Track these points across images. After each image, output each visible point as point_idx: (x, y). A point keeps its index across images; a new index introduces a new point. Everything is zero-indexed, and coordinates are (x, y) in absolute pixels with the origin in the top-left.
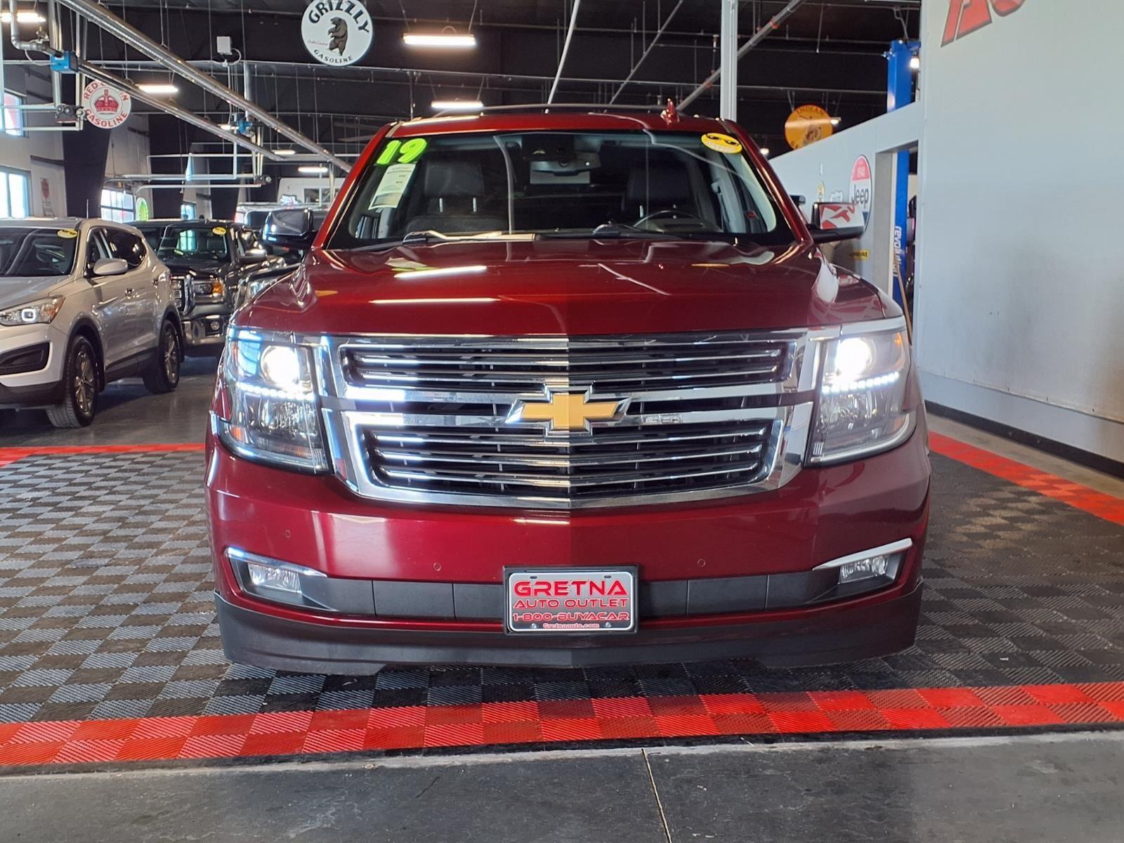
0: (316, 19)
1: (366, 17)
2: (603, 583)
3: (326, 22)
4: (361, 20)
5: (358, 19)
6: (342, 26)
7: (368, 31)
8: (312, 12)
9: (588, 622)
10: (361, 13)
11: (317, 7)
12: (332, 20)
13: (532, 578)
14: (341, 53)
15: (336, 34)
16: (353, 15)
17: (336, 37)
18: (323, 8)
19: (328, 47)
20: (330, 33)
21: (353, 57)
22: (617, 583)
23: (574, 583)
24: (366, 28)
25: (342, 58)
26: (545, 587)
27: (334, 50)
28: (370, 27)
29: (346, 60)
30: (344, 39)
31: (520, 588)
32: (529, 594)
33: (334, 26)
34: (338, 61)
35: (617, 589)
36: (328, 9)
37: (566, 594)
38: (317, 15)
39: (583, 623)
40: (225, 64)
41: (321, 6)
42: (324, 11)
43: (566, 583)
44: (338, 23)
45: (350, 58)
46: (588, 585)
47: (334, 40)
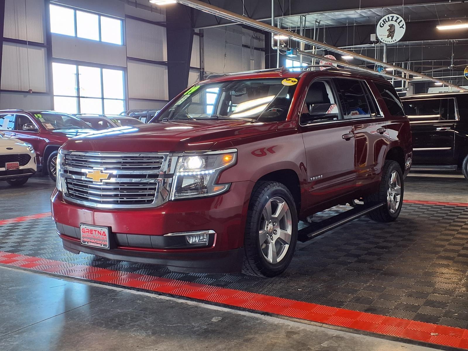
0: (383, 26)
1: (403, 22)
2: (101, 231)
3: (387, 27)
4: (401, 24)
5: (400, 24)
6: (393, 27)
7: (404, 28)
8: (381, 23)
9: (98, 244)
10: (401, 21)
11: (383, 21)
12: (389, 25)
13: (85, 227)
14: (392, 38)
15: (390, 31)
16: (398, 22)
17: (390, 32)
18: (386, 21)
19: (387, 36)
20: (388, 30)
21: (396, 39)
22: (104, 232)
23: (94, 230)
24: (403, 27)
25: (392, 40)
26: (88, 231)
27: (389, 37)
28: (404, 26)
29: (394, 41)
30: (393, 32)
31: (83, 230)
32: (85, 232)
33: (390, 28)
34: (391, 42)
35: (104, 234)
36: (388, 21)
37: (93, 234)
38: (383, 24)
39: (97, 244)
40: (373, 45)
41: (385, 20)
42: (386, 22)
43: (92, 230)
44: (392, 26)
45: (395, 40)
46: (97, 231)
47: (389, 33)
